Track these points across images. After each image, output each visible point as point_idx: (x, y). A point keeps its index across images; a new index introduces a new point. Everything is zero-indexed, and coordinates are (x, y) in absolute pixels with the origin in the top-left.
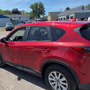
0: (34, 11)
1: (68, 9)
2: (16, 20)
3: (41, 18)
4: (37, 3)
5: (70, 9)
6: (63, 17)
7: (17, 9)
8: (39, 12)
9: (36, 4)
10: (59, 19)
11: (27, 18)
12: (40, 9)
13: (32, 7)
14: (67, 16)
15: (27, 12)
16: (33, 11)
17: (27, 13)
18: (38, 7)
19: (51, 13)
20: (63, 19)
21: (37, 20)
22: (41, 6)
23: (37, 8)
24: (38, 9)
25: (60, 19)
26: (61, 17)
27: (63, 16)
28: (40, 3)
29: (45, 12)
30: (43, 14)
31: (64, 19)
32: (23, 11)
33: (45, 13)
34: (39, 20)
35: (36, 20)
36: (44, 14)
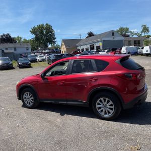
1: (91, 35)
3: (49, 49)
4: (43, 25)
5: (94, 35)
6: (84, 47)
7: (8, 34)
8: (46, 39)
9: (41, 28)
10: (79, 50)
11: (28, 50)
13: (34, 31)
14: (91, 46)
15: (25, 39)
16: (36, 37)
17: (26, 41)
18: (45, 32)
19: (66, 42)
20: (85, 50)
21: (44, 51)
22: (49, 29)
23: (42, 32)
24: (43, 34)
25: (81, 50)
26: (82, 47)
27: (84, 45)
28: (47, 25)
29: (55, 38)
31: (87, 49)
32: (18, 37)
33: (56, 40)
34: (46, 51)
35: (42, 52)
36: (54, 42)
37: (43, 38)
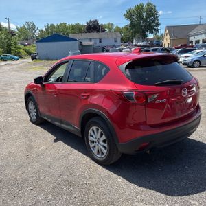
0: (132, 25)
2: (91, 46)
3: (148, 40)
4: (142, 6)
7: (96, 20)
8: (145, 27)
9: (139, 9)
10: (191, 42)
12: (147, 18)
13: (129, 15)
15: (117, 27)
17: (118, 30)
18: (144, 15)
20: (201, 42)
21: (139, 44)
22: (152, 12)
23: (140, 16)
24: (142, 18)
25: (194, 42)
26: (197, 38)
27: (201, 34)
28: (149, 4)
29: (159, 25)
30: (155, 30)
31: (204, 41)
32: (109, 24)
33: (159, 28)
34: (142, 44)
35: (136, 45)
36: (157, 31)
37: (142, 24)
